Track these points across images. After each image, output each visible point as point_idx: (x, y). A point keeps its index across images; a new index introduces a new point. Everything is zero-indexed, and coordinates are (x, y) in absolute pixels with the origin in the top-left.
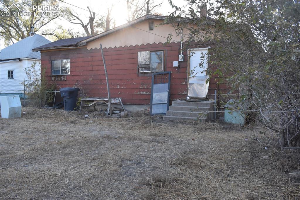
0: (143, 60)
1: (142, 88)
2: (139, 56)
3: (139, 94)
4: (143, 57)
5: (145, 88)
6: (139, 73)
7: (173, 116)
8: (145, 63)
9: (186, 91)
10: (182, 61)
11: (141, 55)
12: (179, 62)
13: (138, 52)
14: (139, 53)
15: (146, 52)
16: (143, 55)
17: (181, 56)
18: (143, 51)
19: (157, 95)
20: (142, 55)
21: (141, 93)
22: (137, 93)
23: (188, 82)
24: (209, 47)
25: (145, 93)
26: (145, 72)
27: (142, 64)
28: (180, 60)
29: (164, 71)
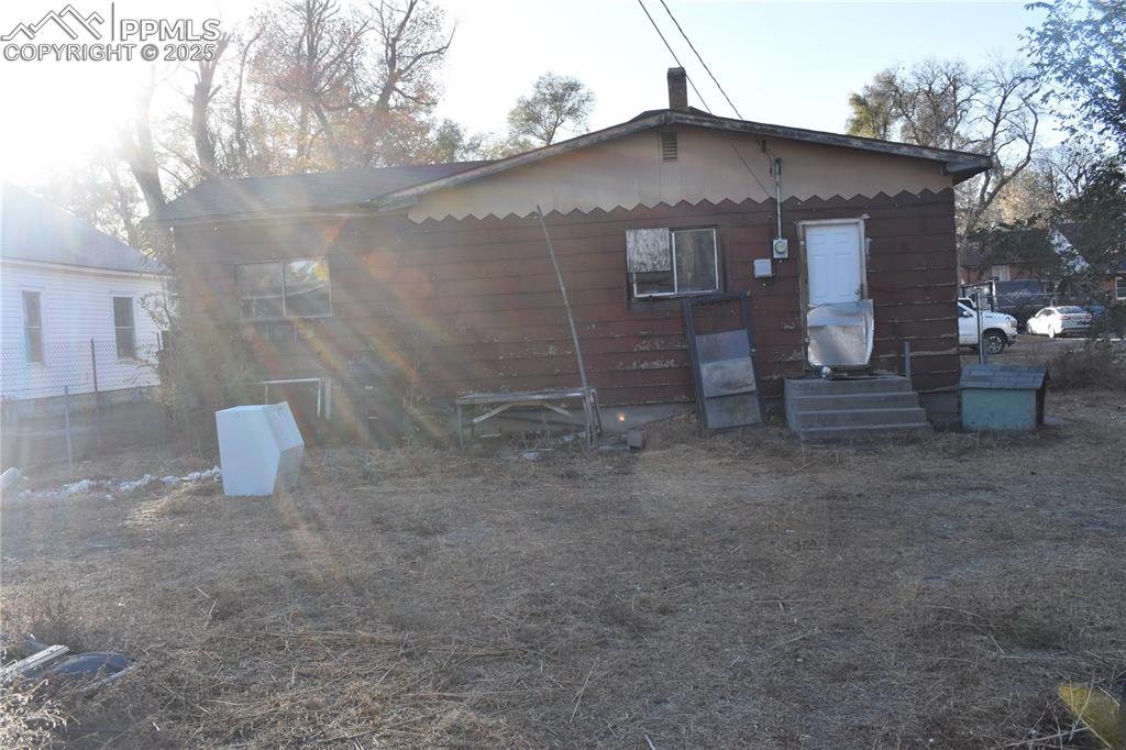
0: (644, 259)
1: (646, 348)
2: (630, 244)
3: (637, 370)
4: (645, 247)
5: (659, 348)
6: (633, 300)
7: (824, 426)
8: (654, 265)
9: (800, 350)
10: (783, 259)
11: (636, 241)
12: (774, 262)
13: (627, 233)
14: (630, 236)
15: (656, 231)
16: (645, 240)
17: (780, 245)
18: (645, 228)
19: (716, 368)
20: (641, 241)
21: (643, 366)
22: (628, 368)
23: (805, 322)
24: (866, 216)
25: (657, 364)
26: (654, 295)
27: (644, 270)
28: (776, 256)
29: (722, 292)
